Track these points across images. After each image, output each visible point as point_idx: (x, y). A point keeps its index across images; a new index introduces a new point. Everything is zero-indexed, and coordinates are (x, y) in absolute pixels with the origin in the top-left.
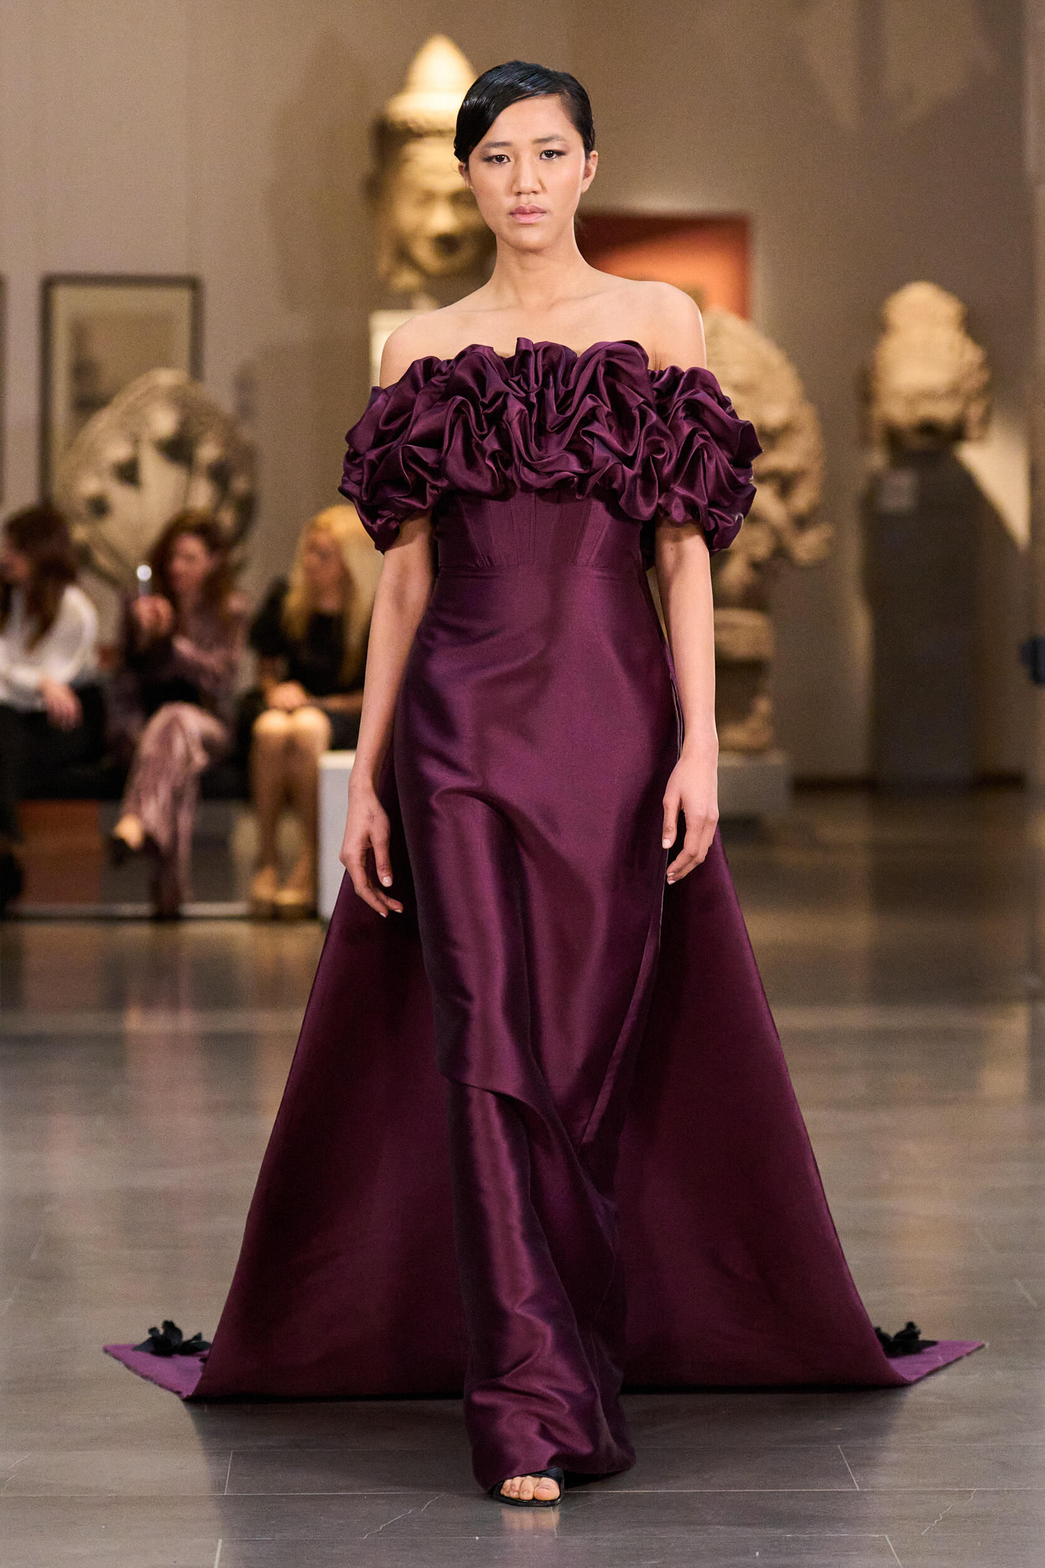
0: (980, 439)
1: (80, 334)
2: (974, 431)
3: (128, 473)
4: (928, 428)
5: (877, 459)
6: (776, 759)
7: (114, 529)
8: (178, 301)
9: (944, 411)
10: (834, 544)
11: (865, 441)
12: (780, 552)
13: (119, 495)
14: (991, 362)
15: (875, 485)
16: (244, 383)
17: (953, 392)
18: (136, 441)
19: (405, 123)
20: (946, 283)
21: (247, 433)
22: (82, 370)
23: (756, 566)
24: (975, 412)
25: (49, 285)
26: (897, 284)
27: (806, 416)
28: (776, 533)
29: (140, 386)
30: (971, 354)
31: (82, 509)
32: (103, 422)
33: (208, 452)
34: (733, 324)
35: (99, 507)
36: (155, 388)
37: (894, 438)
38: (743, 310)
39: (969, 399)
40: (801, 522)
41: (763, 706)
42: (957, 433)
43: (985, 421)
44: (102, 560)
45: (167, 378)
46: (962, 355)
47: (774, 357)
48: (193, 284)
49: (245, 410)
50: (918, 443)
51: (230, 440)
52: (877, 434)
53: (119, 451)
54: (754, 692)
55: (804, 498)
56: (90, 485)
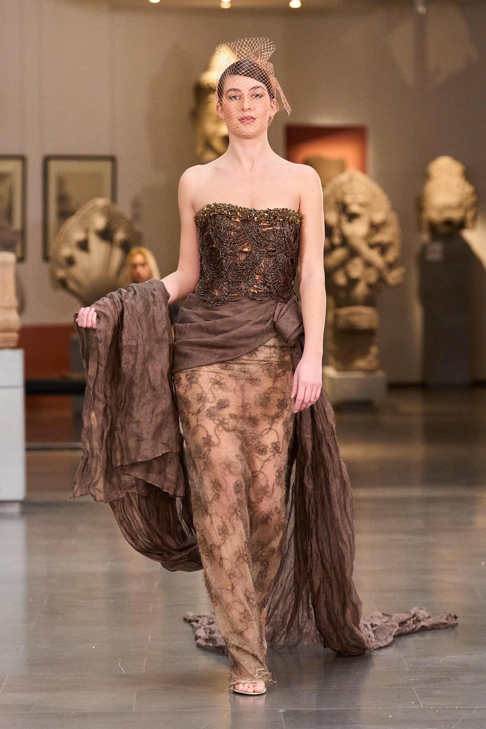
0: (473, 227)
1: (61, 182)
2: (469, 224)
3: (84, 246)
4: (448, 223)
5: (425, 237)
6: (380, 374)
7: (77, 271)
8: (105, 167)
9: (456, 215)
10: (405, 276)
11: (420, 229)
12: (381, 280)
13: (79, 256)
14: (476, 193)
15: (424, 249)
16: (136, 204)
17: (460, 206)
18: (87, 231)
19: (208, 85)
20: (456, 157)
21: (138, 227)
22: (62, 199)
23: (370, 286)
24: (470, 215)
25: (47, 160)
26: (434, 157)
27: (393, 217)
28: (379, 271)
29: (89, 206)
30: (468, 189)
31: (63, 262)
32: (72, 222)
33: (120, 236)
34: (359, 176)
35: (71, 261)
36: (95, 207)
37: (433, 228)
38: (363, 169)
39: (466, 210)
40: (391, 266)
41: (374, 350)
42: (462, 225)
43: (474, 219)
44: (72, 285)
45: (101, 202)
46: (464, 189)
47: (378, 191)
48: (112, 159)
49: (137, 217)
50: (443, 229)
51: (130, 230)
52: (425, 226)
53: (79, 236)
54: (370, 344)
55: (392, 255)
56: (66, 251)
